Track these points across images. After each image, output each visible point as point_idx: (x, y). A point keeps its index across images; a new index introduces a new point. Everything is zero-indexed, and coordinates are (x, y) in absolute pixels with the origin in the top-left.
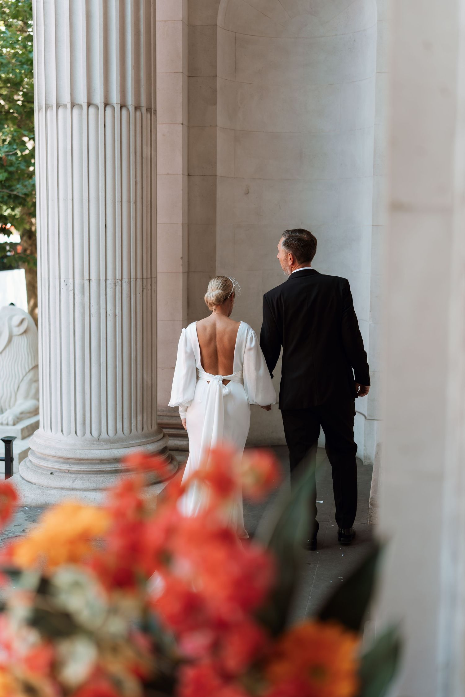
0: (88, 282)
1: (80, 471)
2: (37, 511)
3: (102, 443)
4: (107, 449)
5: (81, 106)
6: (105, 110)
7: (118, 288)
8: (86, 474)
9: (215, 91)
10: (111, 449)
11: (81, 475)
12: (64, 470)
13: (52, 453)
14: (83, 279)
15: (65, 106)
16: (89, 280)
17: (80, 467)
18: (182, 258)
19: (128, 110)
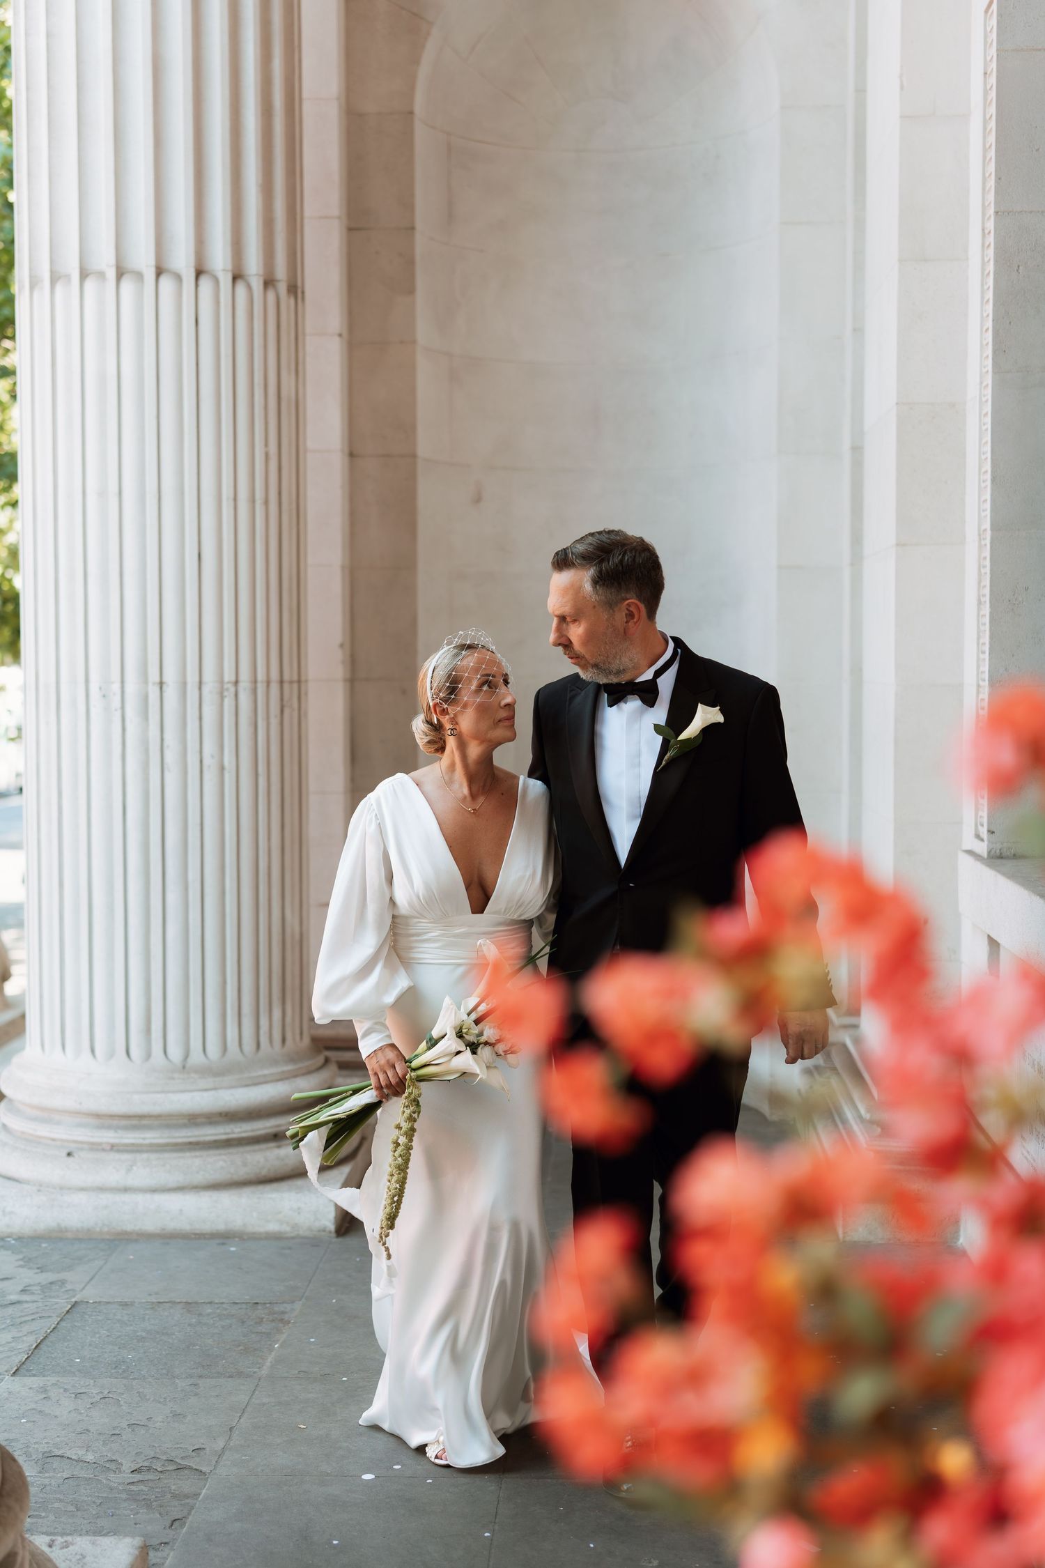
0: (157, 689)
1: (141, 1145)
2: (40, 1246)
3: (193, 1075)
4: (206, 1090)
5: (139, 276)
6: (197, 285)
7: (228, 703)
8: (156, 1151)
9: (410, 263)
10: (215, 1089)
11: (145, 1156)
12: (100, 1144)
13: (70, 1103)
14: (146, 681)
15: (101, 275)
16: (161, 684)
17: (142, 1136)
18: (342, 646)
19: (249, 287)
